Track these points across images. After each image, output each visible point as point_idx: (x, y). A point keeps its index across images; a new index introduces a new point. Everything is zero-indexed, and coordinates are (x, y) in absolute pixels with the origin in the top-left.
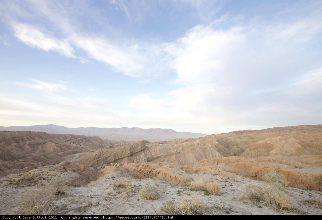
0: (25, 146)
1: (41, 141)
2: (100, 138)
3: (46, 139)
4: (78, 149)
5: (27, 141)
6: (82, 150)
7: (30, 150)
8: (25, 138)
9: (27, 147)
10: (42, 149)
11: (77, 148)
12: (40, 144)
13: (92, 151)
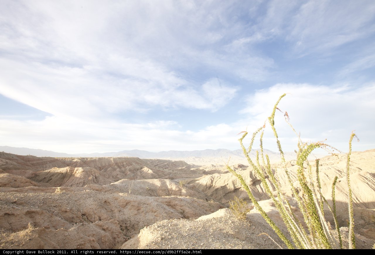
0: (126, 172)
1: (138, 167)
2: (186, 162)
3: (141, 164)
4: (172, 175)
5: (126, 166)
6: (176, 176)
7: (132, 175)
8: (125, 163)
9: (129, 173)
10: (141, 175)
11: (170, 173)
12: (138, 170)
13: (186, 177)
